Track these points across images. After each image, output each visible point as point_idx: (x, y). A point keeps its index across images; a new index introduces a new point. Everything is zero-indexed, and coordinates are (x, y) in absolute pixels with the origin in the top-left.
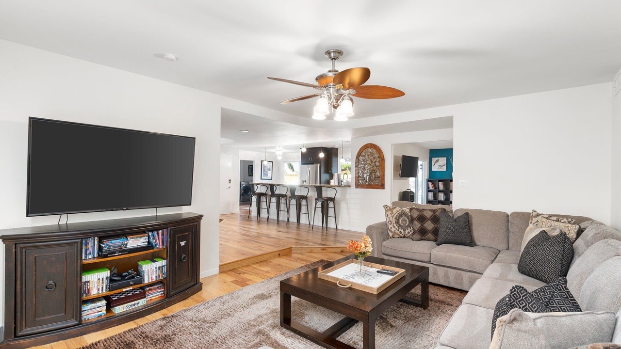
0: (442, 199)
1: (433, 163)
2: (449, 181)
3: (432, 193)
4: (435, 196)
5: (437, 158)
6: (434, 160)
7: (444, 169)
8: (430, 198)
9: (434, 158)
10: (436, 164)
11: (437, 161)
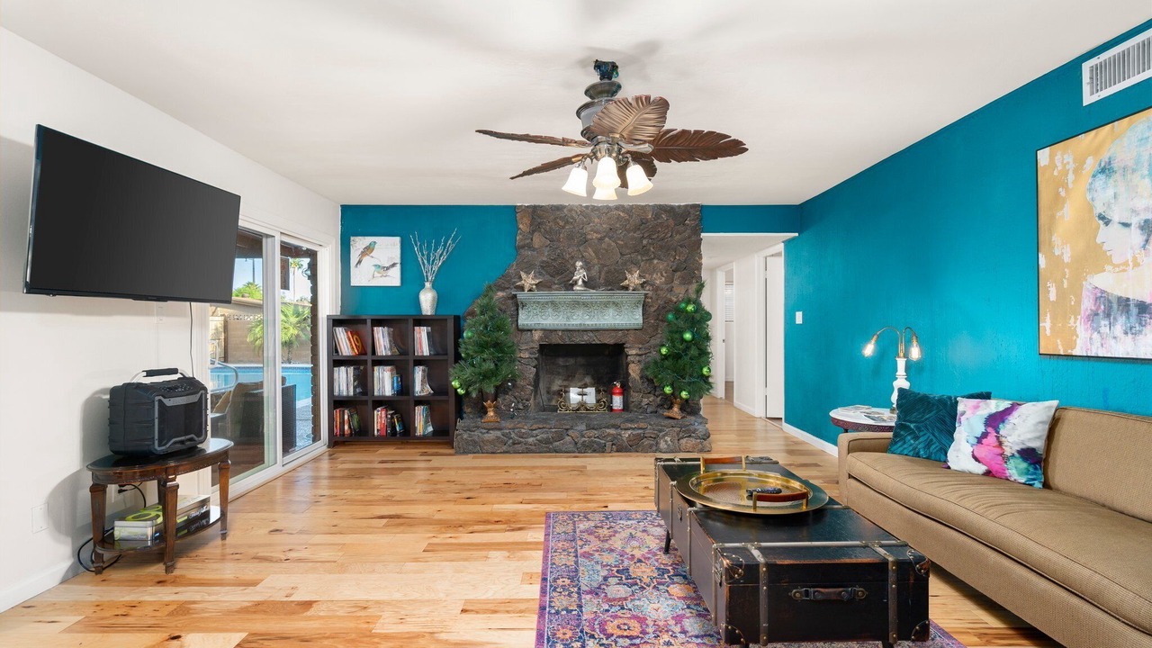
0: (388, 392)
1: (354, 258)
2: (411, 322)
3: (351, 370)
4: (363, 380)
5: (368, 240)
6: (359, 243)
7: (394, 278)
8: (344, 388)
9: (358, 239)
10: (366, 259)
11: (368, 250)
